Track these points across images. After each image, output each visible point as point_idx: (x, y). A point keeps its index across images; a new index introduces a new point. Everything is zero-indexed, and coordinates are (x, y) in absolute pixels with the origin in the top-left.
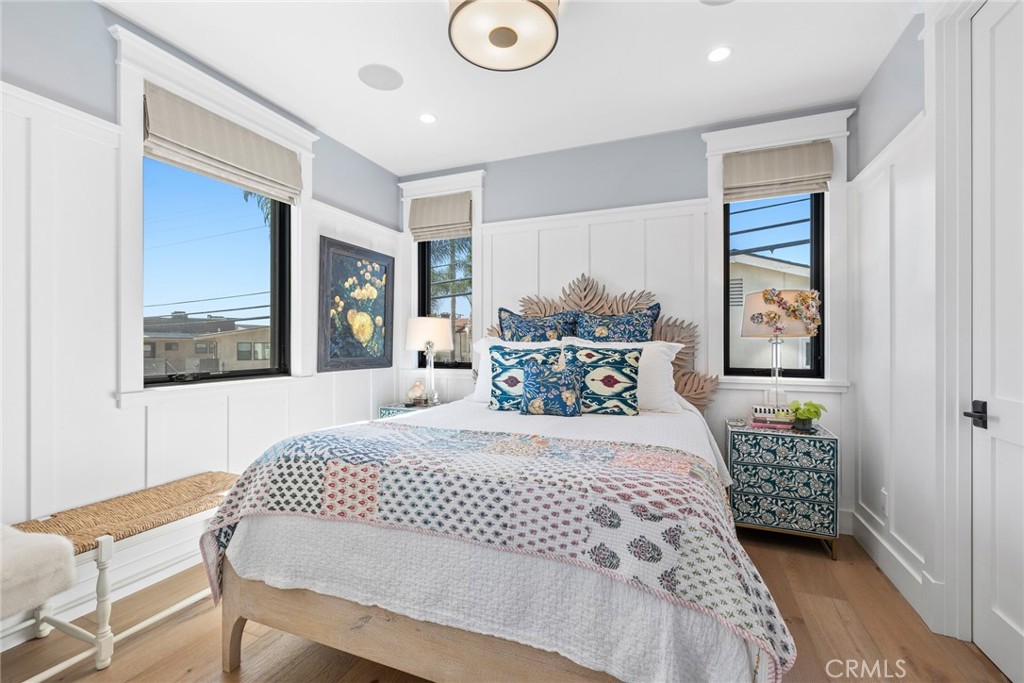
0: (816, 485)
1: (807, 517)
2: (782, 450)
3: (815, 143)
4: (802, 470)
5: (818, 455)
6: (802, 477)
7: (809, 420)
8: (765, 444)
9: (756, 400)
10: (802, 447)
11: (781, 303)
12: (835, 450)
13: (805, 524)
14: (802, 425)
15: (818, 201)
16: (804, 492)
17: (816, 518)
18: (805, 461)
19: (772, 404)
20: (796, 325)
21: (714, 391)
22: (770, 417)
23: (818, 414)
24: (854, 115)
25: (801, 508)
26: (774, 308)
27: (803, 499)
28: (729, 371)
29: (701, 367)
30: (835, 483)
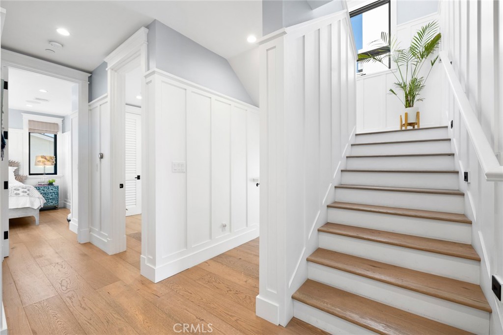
0: (54, 195)
1: (52, 202)
2: (46, 190)
3: (54, 124)
4: (50, 193)
5: (54, 189)
6: (51, 194)
7: (52, 183)
8: (41, 189)
9: (39, 180)
10: (50, 188)
11: (45, 158)
12: (58, 188)
13: (51, 204)
14: (51, 184)
15: (56, 136)
16: (51, 197)
17: (54, 202)
18: (51, 191)
19: (43, 181)
20: (50, 163)
21: (26, 179)
22: (42, 183)
23: (54, 181)
24: (64, 120)
25: (50, 201)
26: (44, 159)
27: (51, 199)
28: (30, 174)
29: (21, 173)
30: (58, 194)
